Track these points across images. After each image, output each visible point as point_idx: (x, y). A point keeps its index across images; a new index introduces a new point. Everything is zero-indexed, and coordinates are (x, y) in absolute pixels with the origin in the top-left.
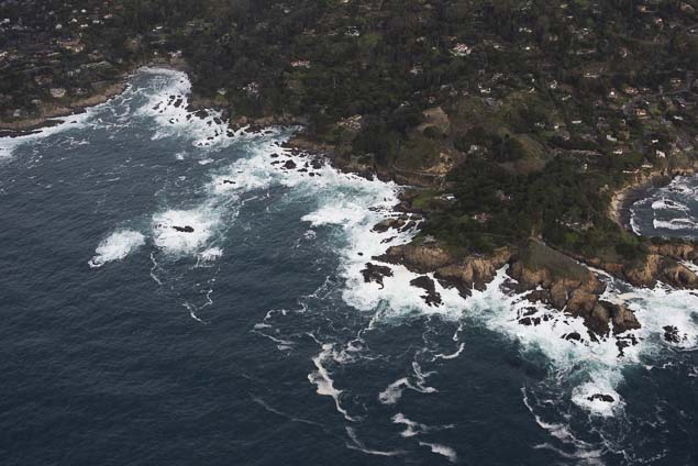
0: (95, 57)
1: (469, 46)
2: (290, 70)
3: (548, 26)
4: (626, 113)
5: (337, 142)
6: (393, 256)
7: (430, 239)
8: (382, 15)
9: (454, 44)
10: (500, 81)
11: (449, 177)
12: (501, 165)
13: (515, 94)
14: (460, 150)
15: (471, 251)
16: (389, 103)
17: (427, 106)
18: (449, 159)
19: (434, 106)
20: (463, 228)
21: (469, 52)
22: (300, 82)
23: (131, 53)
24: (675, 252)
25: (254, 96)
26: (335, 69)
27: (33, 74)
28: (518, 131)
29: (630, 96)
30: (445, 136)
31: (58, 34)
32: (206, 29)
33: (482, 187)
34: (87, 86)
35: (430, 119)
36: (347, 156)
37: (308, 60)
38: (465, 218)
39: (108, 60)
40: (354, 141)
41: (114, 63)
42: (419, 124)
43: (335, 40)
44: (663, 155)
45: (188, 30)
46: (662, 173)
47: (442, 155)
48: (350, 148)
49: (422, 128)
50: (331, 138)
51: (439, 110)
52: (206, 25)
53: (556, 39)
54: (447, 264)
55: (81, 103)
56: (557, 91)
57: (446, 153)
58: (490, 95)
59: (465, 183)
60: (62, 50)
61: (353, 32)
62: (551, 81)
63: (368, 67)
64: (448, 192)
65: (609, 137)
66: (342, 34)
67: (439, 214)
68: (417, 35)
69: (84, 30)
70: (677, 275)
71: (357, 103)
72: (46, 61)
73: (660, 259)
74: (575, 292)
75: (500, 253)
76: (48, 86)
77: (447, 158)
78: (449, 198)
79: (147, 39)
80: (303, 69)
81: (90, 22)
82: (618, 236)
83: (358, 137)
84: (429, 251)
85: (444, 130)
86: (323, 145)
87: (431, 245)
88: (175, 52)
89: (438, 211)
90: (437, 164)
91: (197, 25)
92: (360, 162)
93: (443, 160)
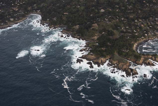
0: (20, 11)
1: (104, 10)
2: (64, 15)
3: (122, 5)
4: (139, 25)
5: (73, 31)
6: (83, 57)
7: (92, 53)
8: (85, 2)
9: (101, 9)
10: (110, 18)
11: (97, 39)
12: (109, 37)
13: (114, 21)
14: (100, 33)
15: (101, 56)
16: (85, 23)
17: (93, 23)
18: (98, 35)
19: (95, 23)
20: (99, 51)
21: (104, 11)
22: (66, 18)
23: (29, 11)
24: (148, 57)
25: (55, 20)
26: (74, 15)
27: (7, 15)
28: (114, 29)
29: (140, 21)
30: (97, 30)
31: (12, 6)
33: (104, 42)
34: (18, 18)
35: (93, 26)
36: (75, 34)
37: (68, 12)
38: (100, 49)
40: (77, 31)
41: (24, 13)
42: (91, 27)
43: (74, 8)
44: (146, 35)
45: (42, 6)
46: (146, 39)
47: (96, 34)
48: (75, 33)
49: (92, 28)
50: (72, 30)
51: (96, 24)
52: (46, 4)
53: (124, 8)
54: (95, 59)
55: (17, 22)
56: (123, 20)
57: (97, 34)
58: (108, 21)
59: (101, 41)
60: (13, 10)
61: (78, 6)
62: (122, 18)
63: (81, 14)
64: (97, 43)
65: (134, 31)
66: (76, 7)
67: (94, 48)
68: (92, 7)
69: (18, 5)
70: (147, 62)
71: (78, 22)
72: (9, 12)
73: (144, 59)
74: (124, 66)
75: (107, 57)
76: (9, 18)
77: (97, 35)
78: (97, 44)
79: (32, 8)
80: (66, 15)
81: (20, 4)
82: (135, 53)
83: (78, 30)
84: (91, 56)
85: (97, 29)
86: (70, 32)
87: (92, 55)
88: (38, 10)
89: (94, 47)
91: (44, 4)
92: (78, 36)
93: (96, 36)
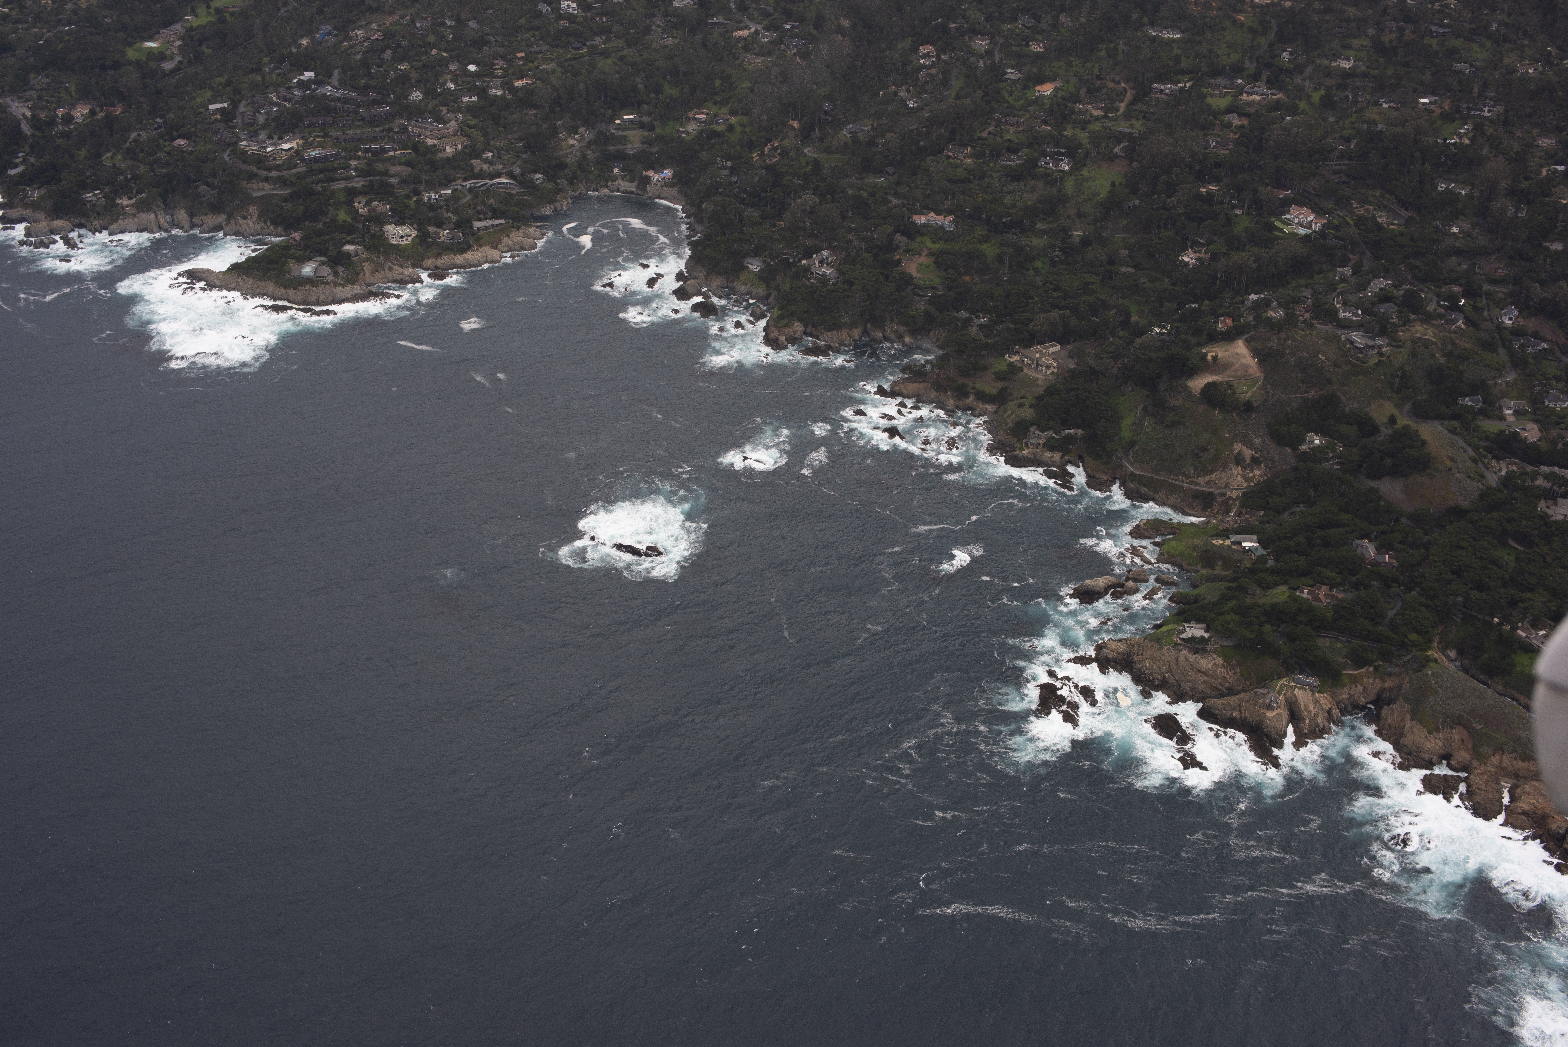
0: (486, 167)
1: (1319, 212)
2: (913, 232)
3: (1504, 184)
5: (1000, 399)
6: (1106, 660)
7: (1195, 631)
8: (1124, 127)
9: (1285, 205)
10: (1384, 297)
11: (1250, 497)
12: (1372, 484)
13: (1419, 330)
14: (1281, 441)
15: (1289, 670)
16: (1126, 323)
17: (1214, 337)
18: (1255, 461)
19: (1229, 337)
20: (1275, 614)
21: (1317, 226)
22: (929, 261)
23: (562, 166)
25: (824, 280)
26: (1010, 237)
27: (352, 193)
28: (1422, 413)
30: (1248, 407)
31: (415, 112)
32: (731, 128)
33: (1322, 527)
34: (464, 224)
35: (1216, 366)
36: (1021, 430)
37: (950, 213)
38: (1280, 594)
39: (511, 175)
40: (1040, 398)
41: (522, 181)
42: (1193, 372)
43: (1015, 176)
45: (692, 127)
47: (1238, 447)
48: (1027, 413)
49: (1198, 383)
50: (991, 387)
51: (1240, 347)
52: (733, 120)
53: (1522, 214)
54: (1231, 692)
55: (445, 260)
56: (1517, 332)
57: (1249, 443)
58: (1360, 326)
59: (1286, 516)
60: (417, 147)
61: (1057, 161)
62: (1503, 306)
63: (1085, 242)
64: (1246, 530)
66: (1032, 163)
67: (1222, 579)
68: (1201, 178)
69: (470, 109)
71: (1054, 315)
72: (380, 166)
74: (1525, 787)
75: (1355, 680)
76: (380, 220)
77: (1248, 455)
78: (1247, 545)
79: (603, 139)
80: (937, 233)
81: (482, 93)
83: (1050, 391)
84: (1192, 658)
85: (1246, 393)
86: (970, 400)
87: (1196, 645)
88: (658, 169)
89: (1219, 571)
90: (1225, 467)
91: (714, 118)
92: (1050, 445)
93: (1239, 460)
